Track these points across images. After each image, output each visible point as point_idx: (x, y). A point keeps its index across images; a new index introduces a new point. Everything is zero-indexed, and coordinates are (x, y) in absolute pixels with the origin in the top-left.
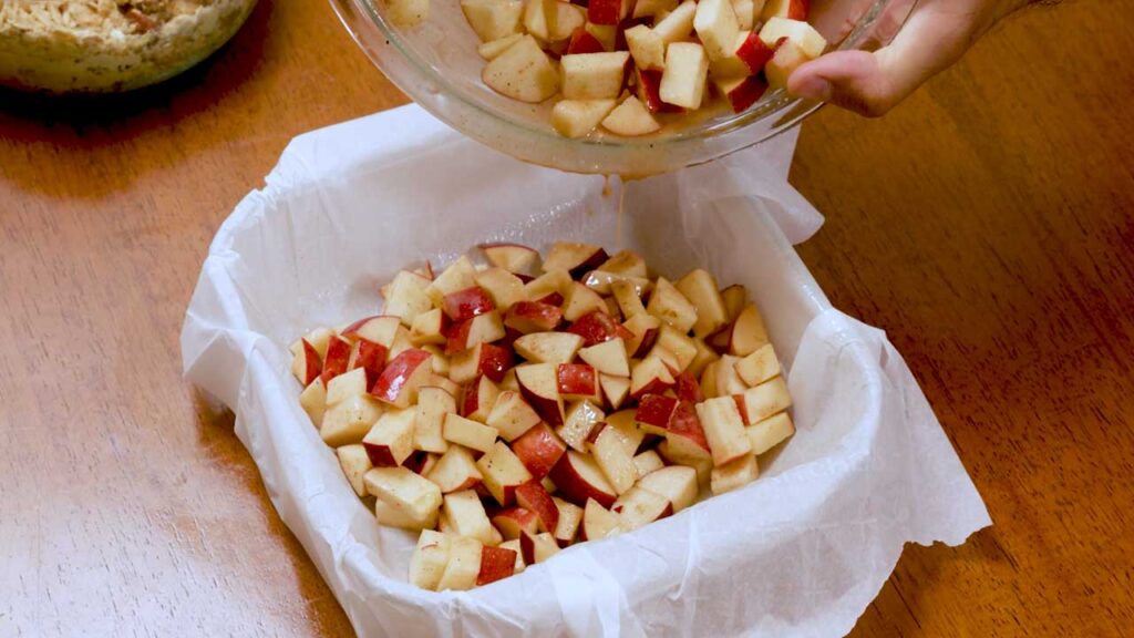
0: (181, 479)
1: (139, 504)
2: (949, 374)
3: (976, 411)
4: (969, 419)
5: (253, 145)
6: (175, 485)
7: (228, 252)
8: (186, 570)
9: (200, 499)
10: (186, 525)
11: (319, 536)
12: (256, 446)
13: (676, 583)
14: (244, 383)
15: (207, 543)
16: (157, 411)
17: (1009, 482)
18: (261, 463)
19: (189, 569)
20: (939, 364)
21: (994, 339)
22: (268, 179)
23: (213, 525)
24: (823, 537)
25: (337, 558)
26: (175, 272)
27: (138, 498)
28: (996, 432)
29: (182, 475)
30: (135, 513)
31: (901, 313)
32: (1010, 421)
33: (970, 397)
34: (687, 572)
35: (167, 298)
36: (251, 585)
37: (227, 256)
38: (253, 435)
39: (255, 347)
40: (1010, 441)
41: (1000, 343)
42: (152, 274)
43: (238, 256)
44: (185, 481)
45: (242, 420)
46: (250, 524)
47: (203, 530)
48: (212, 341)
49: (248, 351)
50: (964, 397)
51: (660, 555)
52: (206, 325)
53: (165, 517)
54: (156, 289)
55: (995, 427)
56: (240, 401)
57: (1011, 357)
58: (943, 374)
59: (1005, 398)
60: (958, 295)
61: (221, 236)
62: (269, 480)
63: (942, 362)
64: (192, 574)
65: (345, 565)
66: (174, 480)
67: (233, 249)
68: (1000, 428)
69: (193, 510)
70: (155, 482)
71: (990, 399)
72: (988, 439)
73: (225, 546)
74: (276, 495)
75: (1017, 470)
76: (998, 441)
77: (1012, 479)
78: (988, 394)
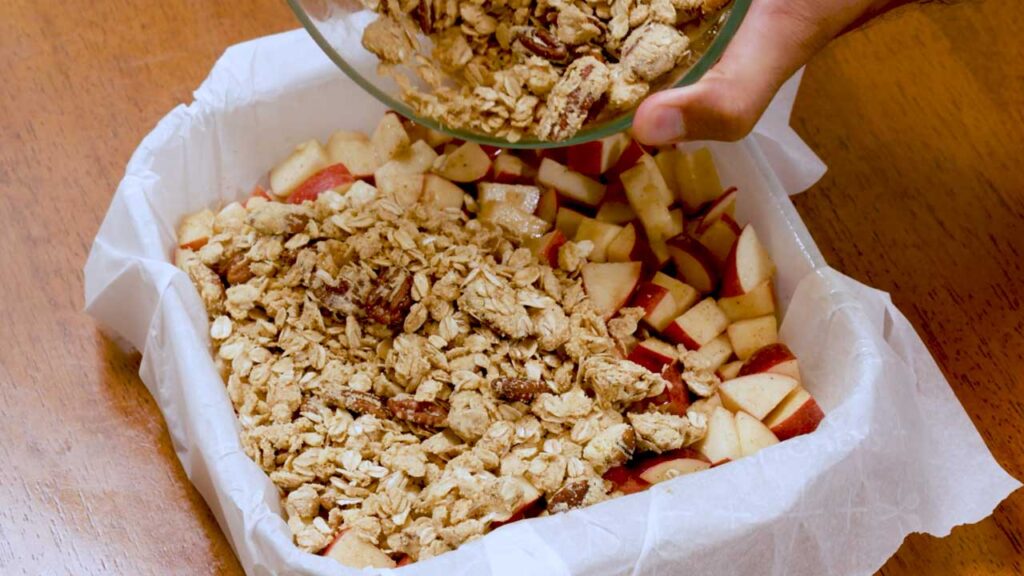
0: (64, 446)
1: (15, 475)
2: (942, 326)
3: (973, 368)
4: (964, 377)
5: (147, 66)
6: (57, 453)
7: (148, 173)
8: (71, 551)
9: (86, 469)
10: (69, 498)
11: (228, 499)
12: (164, 392)
13: (630, 565)
14: (155, 320)
15: (95, 519)
16: (38, 369)
17: (1010, 450)
18: (169, 412)
19: (74, 549)
20: (930, 315)
21: (992, 287)
22: (196, 94)
23: (101, 499)
24: (801, 525)
25: (248, 526)
26: (58, 211)
27: (16, 468)
28: (995, 393)
29: (66, 442)
30: (12, 485)
31: (885, 257)
32: (1011, 380)
33: (966, 353)
34: (643, 551)
35: (49, 241)
36: (144, 567)
37: (147, 177)
38: (162, 381)
39: (170, 284)
40: (1010, 402)
41: (999, 292)
42: (32, 214)
43: (158, 178)
44: (69, 449)
45: (150, 362)
46: (144, 498)
47: (89, 505)
48: (123, 270)
49: (162, 285)
50: (958, 353)
51: (611, 533)
52: (117, 253)
53: (46, 490)
54: (36, 231)
55: (993, 387)
56: (148, 340)
57: (1011, 308)
58: (934, 326)
59: (1006, 355)
60: (952, 237)
61: (139, 154)
62: (177, 433)
63: (933, 313)
64: (77, 555)
65: (256, 536)
66: (57, 449)
67: (152, 170)
68: (1000, 388)
69: (78, 482)
70: (35, 450)
71: (989, 355)
72: (985, 401)
73: (115, 523)
74: (183, 449)
75: (1019, 436)
76: (996, 403)
77: (1013, 446)
78: (984, 348)
